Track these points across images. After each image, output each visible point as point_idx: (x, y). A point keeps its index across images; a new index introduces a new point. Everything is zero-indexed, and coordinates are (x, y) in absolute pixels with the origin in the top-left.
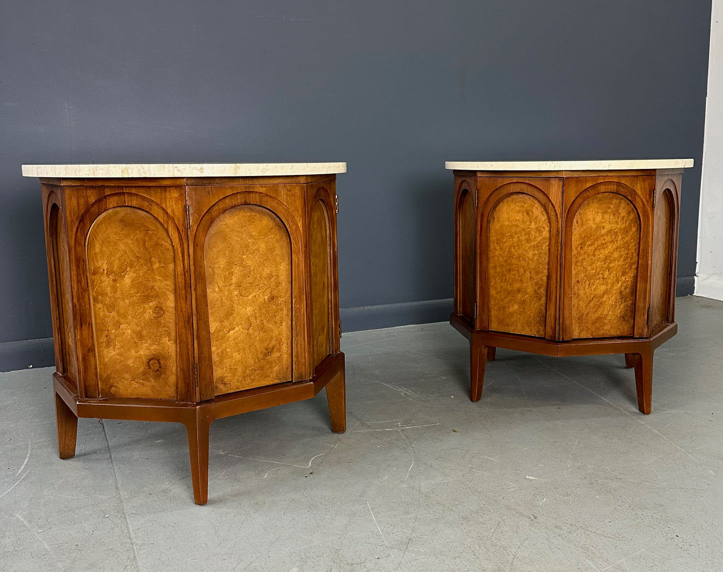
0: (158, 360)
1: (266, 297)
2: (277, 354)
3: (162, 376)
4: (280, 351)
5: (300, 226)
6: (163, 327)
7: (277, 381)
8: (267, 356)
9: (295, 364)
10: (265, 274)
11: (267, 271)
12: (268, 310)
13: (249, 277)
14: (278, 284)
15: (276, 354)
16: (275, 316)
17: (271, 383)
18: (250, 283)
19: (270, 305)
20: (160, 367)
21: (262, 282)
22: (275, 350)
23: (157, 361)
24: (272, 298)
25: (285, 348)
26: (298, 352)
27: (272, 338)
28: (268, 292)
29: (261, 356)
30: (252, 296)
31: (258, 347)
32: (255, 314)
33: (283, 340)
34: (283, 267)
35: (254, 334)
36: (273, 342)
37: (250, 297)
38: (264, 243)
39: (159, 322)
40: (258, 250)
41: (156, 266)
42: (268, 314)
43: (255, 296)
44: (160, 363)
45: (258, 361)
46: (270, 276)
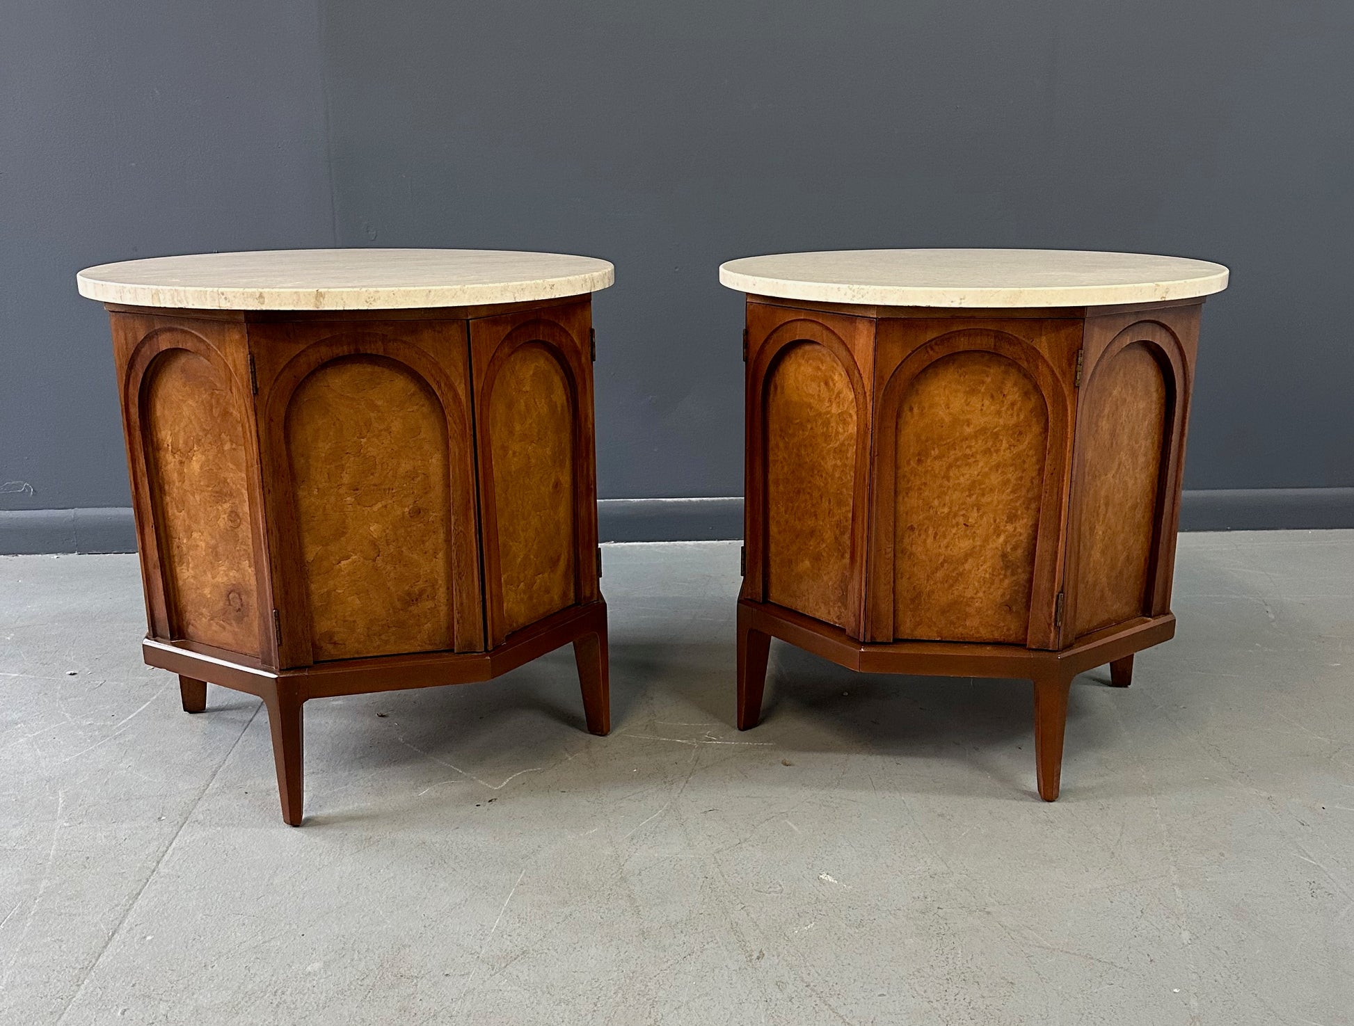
0: (239, 595)
1: (407, 510)
2: (430, 604)
3: (246, 619)
4: (433, 598)
5: (460, 393)
6: (242, 543)
7: (429, 648)
8: (409, 606)
9: (458, 623)
10: (401, 471)
11: (405, 466)
12: (411, 532)
13: (372, 474)
14: (427, 489)
15: (427, 603)
16: (423, 542)
17: (419, 649)
18: (375, 485)
19: (413, 524)
20: (242, 605)
21: (397, 484)
22: (425, 596)
23: (237, 596)
24: (417, 512)
25: (442, 593)
26: (462, 604)
27: (418, 577)
28: (410, 500)
29: (398, 605)
30: (380, 505)
31: (394, 590)
32: (386, 536)
33: (440, 582)
34: (436, 461)
35: (384, 569)
36: (421, 584)
37: (375, 508)
38: (398, 419)
39: (237, 535)
40: (388, 430)
41: (227, 447)
42: (411, 537)
43: (386, 506)
44: (241, 599)
45: (395, 612)
46: (412, 476)
